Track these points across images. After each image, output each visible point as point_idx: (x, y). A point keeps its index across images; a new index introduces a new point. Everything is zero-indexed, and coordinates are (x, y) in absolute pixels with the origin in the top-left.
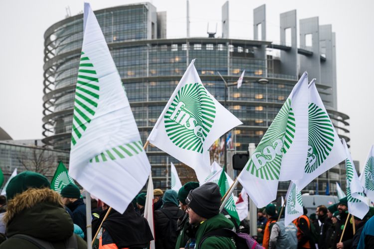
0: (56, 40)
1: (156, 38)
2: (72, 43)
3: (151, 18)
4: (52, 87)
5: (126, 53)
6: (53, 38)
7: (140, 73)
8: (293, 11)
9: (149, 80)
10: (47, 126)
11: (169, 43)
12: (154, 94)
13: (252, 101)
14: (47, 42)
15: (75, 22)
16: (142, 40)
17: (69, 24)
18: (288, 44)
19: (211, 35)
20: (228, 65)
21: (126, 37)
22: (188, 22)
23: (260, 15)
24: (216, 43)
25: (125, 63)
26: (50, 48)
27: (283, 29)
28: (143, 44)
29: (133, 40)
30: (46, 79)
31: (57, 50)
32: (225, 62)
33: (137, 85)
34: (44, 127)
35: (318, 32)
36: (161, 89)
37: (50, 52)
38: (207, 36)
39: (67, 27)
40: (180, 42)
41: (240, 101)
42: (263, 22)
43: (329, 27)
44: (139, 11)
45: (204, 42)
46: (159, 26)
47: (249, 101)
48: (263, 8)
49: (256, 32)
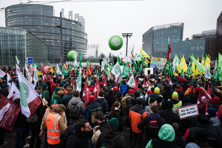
13: (76, 36)
20: (72, 26)
28: (52, 17)
37: (7, 15)
48: (72, 12)
49: (69, 17)
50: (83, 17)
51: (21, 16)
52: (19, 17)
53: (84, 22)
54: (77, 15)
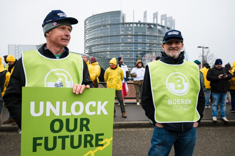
0: (88, 23)
1: (123, 22)
2: (94, 23)
3: (122, 16)
4: (87, 38)
5: (114, 27)
6: (87, 22)
7: (118, 33)
8: (165, 15)
9: (121, 35)
10: (86, 50)
11: (127, 24)
12: (123, 40)
13: (153, 43)
14: (85, 24)
15: (97, 16)
16: (119, 22)
17: (94, 17)
18: (163, 25)
19: (139, 21)
20: (146, 31)
21: (114, 21)
22: (134, 17)
23: (155, 16)
24: (141, 24)
25: (114, 30)
26: (86, 26)
27: (162, 20)
28: (119, 24)
29: (116, 23)
30: (85, 36)
31: (89, 26)
32: (145, 30)
33: (117, 37)
34: (85, 50)
35: (172, 21)
36: (125, 38)
37: (86, 27)
38: (138, 22)
39: (93, 18)
40: (129, 24)
41: (149, 42)
42: (157, 18)
43: (174, 20)
44: (118, 13)
45: (137, 24)
46: (123, 18)
47: (152, 42)
48: (157, 13)
49: (154, 21)
50: (171, 17)
51: (99, 27)
52: (97, 28)
53: (174, 24)
54: (164, 17)
